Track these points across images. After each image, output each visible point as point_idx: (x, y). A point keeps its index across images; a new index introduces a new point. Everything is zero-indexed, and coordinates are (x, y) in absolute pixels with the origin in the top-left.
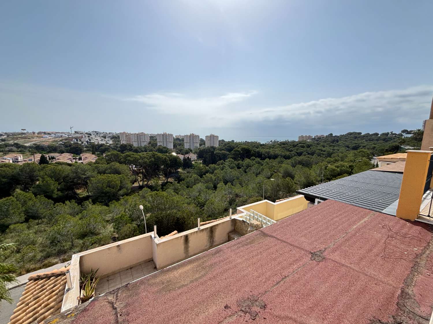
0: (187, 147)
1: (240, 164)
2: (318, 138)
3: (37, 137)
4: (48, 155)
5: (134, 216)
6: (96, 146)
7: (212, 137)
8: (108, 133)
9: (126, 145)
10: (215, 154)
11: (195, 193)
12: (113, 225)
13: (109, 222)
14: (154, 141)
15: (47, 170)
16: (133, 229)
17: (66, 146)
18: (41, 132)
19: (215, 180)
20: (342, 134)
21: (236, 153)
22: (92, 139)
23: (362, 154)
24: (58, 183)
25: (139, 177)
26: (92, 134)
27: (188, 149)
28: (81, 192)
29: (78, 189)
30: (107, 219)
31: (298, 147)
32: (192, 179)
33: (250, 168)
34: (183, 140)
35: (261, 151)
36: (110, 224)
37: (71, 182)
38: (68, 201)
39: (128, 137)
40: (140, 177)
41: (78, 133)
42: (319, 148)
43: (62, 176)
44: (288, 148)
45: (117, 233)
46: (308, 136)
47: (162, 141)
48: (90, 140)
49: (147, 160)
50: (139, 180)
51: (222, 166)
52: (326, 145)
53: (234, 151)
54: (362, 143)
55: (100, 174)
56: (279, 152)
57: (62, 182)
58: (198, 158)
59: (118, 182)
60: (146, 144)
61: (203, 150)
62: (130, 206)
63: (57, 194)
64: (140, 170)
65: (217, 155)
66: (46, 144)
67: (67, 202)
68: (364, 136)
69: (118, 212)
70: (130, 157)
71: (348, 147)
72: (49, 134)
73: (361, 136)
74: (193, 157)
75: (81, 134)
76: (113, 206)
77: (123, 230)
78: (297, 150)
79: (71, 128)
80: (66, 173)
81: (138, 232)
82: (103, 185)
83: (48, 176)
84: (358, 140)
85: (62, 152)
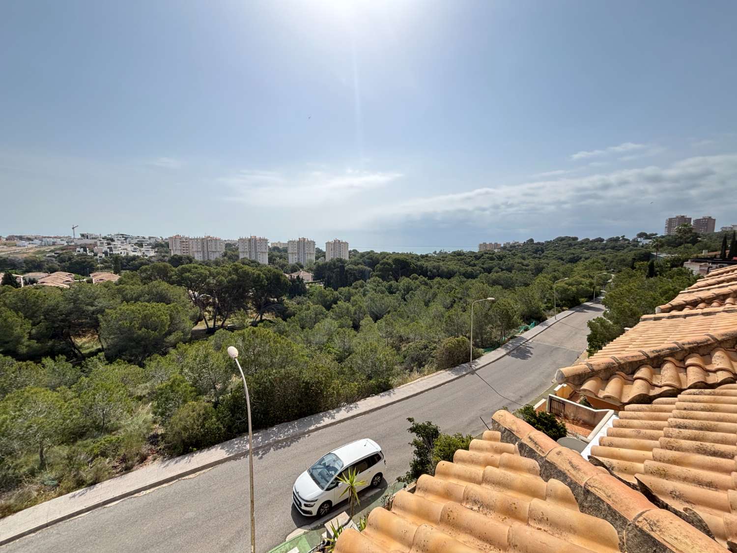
0: (293, 261)
1: (393, 285)
2: (511, 247)
3: (5, 244)
4: (22, 276)
5: (204, 382)
6: (124, 259)
7: (337, 245)
8: (147, 237)
9: (182, 258)
10: (347, 271)
11: (321, 337)
12: (152, 405)
13: (144, 399)
14: (234, 251)
15: (8, 296)
16: (201, 413)
17: (62, 261)
18: (13, 236)
19: (355, 313)
20: (549, 240)
21: (384, 268)
22: (115, 248)
23: (597, 266)
24: (31, 321)
25: (206, 313)
26: (116, 239)
27: (297, 263)
28: (85, 343)
29: (79, 336)
30: (139, 394)
31: (484, 259)
32: (311, 313)
33: (412, 293)
34: (285, 250)
35: (425, 266)
36: (146, 403)
37: (62, 321)
38: (49, 358)
39: (184, 243)
40: (209, 312)
41: (87, 238)
42: (517, 260)
43: (42, 308)
44: (469, 260)
45: (163, 424)
46: (493, 243)
47: (247, 250)
48: (111, 249)
49: (223, 278)
50: (207, 318)
51: (362, 290)
52: (526, 256)
53: (382, 264)
54: (582, 253)
55: (127, 303)
56: (455, 267)
57: (40, 322)
58: (314, 280)
59: (166, 318)
60: (218, 257)
61: (322, 265)
62: (195, 360)
63: (27, 346)
64: (208, 298)
65: (350, 273)
66: (21, 257)
67: (48, 361)
68: (582, 243)
69: (164, 376)
70: (189, 272)
71: (562, 259)
72: (29, 239)
73: (578, 242)
74: (307, 276)
75: (93, 238)
76: (153, 364)
77: (178, 416)
78: (483, 264)
79: (73, 228)
80: (53, 303)
81: (214, 419)
82: (133, 324)
83: (8, 307)
84: (574, 248)
85: (52, 270)
